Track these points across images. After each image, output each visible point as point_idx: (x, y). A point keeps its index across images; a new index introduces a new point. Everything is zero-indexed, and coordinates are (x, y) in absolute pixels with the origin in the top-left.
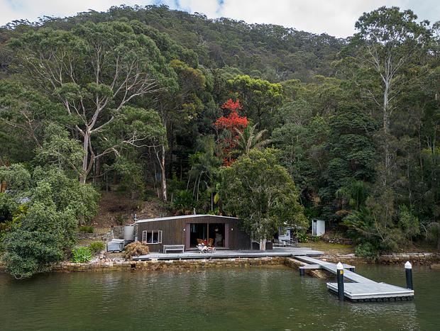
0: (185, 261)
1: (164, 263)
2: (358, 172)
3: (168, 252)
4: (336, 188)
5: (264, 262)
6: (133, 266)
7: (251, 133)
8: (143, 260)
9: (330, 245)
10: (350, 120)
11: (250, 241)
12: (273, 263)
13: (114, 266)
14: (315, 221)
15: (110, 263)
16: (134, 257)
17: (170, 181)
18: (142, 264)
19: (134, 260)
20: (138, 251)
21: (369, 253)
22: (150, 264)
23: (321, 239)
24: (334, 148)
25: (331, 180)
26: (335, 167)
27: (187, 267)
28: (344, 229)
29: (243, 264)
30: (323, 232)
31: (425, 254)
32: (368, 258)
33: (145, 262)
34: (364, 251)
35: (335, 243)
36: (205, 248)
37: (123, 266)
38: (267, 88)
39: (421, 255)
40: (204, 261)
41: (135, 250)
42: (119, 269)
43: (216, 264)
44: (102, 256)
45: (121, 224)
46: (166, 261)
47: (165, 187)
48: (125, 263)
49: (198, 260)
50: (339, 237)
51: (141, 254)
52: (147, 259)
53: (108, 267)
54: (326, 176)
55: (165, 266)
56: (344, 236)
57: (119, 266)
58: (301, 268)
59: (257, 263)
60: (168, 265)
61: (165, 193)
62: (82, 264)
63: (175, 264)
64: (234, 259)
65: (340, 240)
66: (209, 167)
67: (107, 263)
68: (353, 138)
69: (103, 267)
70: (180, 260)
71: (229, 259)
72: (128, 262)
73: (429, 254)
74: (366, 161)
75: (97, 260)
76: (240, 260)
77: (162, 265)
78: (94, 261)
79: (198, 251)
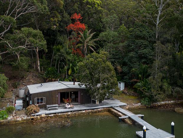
0: (60, 114)
1: (49, 116)
2: (143, 60)
3: (50, 110)
4: (132, 68)
5: (99, 112)
6: (32, 119)
7: (88, 34)
8: (37, 115)
9: (128, 97)
10: (141, 32)
11: (91, 99)
12: (103, 111)
13: (22, 120)
14: (120, 83)
15: (19, 119)
16: (32, 115)
17: (41, 60)
18: (37, 118)
19: (33, 116)
20: (34, 111)
21: (148, 103)
22: (41, 118)
23: (123, 92)
24: (132, 46)
25: (129, 63)
26: (132, 57)
27: (61, 117)
28: (135, 90)
29: (89, 113)
30: (124, 89)
31: (171, 102)
32: (147, 105)
33: (38, 117)
34: (145, 102)
35: (130, 95)
36: (69, 106)
37: (27, 120)
38: (94, 4)
39: (170, 102)
40: (70, 113)
41: (33, 111)
42: (25, 122)
43: (76, 114)
44: (14, 114)
45: (16, 88)
46: (50, 115)
47: (39, 64)
48: (28, 118)
49: (66, 113)
50: (132, 92)
51: (36, 112)
52: (40, 115)
53: (19, 121)
54: (127, 61)
55: (49, 118)
56: (134, 91)
57: (25, 120)
58: (120, 118)
59: (96, 112)
60: (51, 117)
61: (39, 67)
62: (4, 120)
63: (55, 116)
64: (84, 111)
65: (132, 94)
66: (65, 55)
67: (18, 119)
68: (142, 42)
69: (16, 121)
70: (57, 114)
71: (82, 111)
72: (29, 118)
73: (173, 101)
74: (147, 55)
75: (11, 117)
76: (87, 111)
77: (48, 117)
78: (10, 118)
79: (66, 108)
